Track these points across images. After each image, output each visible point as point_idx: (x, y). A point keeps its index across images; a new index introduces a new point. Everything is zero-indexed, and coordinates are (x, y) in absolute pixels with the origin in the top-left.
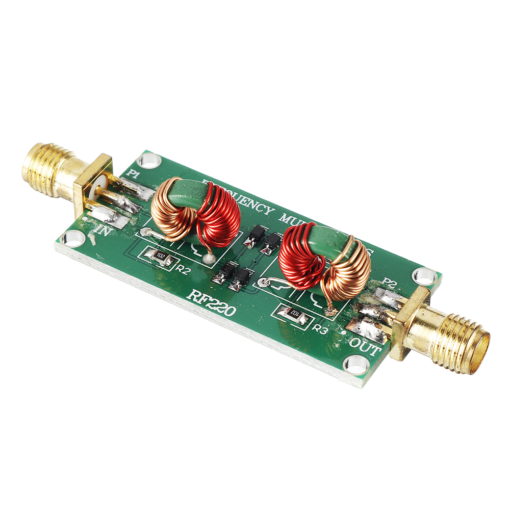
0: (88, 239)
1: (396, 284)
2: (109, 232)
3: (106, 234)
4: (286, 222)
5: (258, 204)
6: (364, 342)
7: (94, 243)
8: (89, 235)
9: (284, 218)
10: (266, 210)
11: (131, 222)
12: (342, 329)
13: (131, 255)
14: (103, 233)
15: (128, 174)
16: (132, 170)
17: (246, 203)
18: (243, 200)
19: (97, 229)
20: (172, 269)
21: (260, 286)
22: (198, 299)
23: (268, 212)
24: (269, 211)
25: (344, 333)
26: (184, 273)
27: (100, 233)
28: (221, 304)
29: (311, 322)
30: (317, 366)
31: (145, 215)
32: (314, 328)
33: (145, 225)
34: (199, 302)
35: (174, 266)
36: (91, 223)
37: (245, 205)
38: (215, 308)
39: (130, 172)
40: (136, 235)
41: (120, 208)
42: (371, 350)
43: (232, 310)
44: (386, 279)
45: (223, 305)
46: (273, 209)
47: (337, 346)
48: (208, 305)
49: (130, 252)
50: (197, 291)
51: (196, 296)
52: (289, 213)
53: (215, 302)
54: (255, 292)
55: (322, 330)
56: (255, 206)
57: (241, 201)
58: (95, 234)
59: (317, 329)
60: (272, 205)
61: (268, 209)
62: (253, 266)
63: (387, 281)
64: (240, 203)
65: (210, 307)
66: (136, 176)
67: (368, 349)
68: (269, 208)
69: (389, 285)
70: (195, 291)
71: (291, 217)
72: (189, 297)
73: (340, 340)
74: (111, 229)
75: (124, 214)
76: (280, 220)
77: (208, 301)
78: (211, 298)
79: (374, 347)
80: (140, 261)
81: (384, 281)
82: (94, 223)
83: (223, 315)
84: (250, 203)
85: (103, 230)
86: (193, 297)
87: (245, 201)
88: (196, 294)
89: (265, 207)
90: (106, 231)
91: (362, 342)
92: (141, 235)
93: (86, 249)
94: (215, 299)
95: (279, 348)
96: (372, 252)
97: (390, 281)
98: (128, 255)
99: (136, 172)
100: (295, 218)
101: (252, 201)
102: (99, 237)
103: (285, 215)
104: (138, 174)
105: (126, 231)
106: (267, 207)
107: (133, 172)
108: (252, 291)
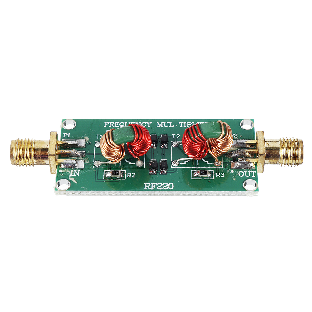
0: (70, 181)
1: (237, 135)
2: (79, 172)
3: (78, 174)
4: (162, 126)
5: (141, 123)
6: (245, 172)
7: (76, 182)
8: (70, 179)
9: (159, 125)
11: (86, 162)
12: (230, 170)
13: (99, 180)
14: (76, 174)
15: (64, 137)
16: (64, 134)
19: (72, 174)
20: (125, 177)
21: (175, 166)
22: (150, 187)
23: (149, 126)
24: (149, 125)
25: (232, 171)
26: (133, 177)
27: (75, 175)
28: (163, 184)
29: (213, 173)
30: (232, 194)
31: (89, 155)
32: (217, 175)
33: (94, 160)
34: (152, 189)
35: (125, 175)
36: (66, 172)
38: (162, 188)
39: (64, 135)
40: (93, 168)
41: (74, 157)
42: (252, 174)
43: (171, 185)
45: (165, 185)
46: (151, 123)
47: (234, 179)
48: (158, 188)
49: (97, 178)
50: (147, 183)
51: (148, 186)
52: (160, 121)
53: (160, 185)
54: (175, 170)
55: (221, 175)
58: (72, 177)
59: (219, 176)
60: (148, 121)
61: (148, 124)
62: (163, 157)
65: (160, 189)
67: (250, 174)
68: (148, 123)
69: (234, 137)
70: (145, 184)
71: (162, 123)
72: (145, 188)
73: (234, 176)
74: (79, 171)
75: (79, 159)
76: (158, 127)
77: (156, 186)
78: (156, 184)
79: (251, 172)
80: (106, 181)
82: (68, 171)
83: (168, 190)
85: (75, 173)
86: (147, 187)
88: (147, 185)
89: (145, 123)
90: (77, 173)
91: (244, 172)
92: (96, 167)
93: (73, 187)
94: (159, 183)
95: (207, 194)
97: (233, 135)
98: (97, 180)
99: (67, 134)
100: (164, 123)
102: (76, 177)
103: (158, 123)
104: (69, 134)
105: (87, 168)
106: (147, 123)
107: (66, 134)
108: (173, 171)
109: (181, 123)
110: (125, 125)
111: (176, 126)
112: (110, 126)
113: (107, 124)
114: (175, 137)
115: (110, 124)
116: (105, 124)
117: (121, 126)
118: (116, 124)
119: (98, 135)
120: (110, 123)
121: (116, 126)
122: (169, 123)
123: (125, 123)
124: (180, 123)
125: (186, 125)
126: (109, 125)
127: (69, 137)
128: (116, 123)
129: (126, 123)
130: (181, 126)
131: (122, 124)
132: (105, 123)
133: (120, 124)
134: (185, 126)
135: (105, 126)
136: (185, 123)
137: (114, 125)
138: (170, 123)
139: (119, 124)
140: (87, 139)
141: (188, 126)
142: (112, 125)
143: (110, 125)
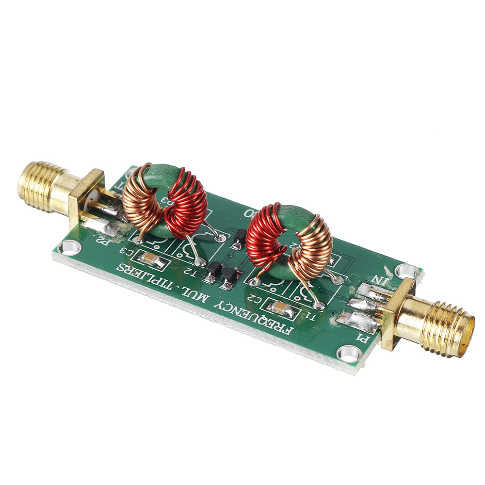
1: (97, 241)
2: (374, 279)
3: (376, 277)
4: (202, 294)
5: (231, 311)
7: (385, 268)
8: (392, 275)
9: (204, 298)
10: (223, 306)
11: (354, 288)
13: (349, 259)
14: (379, 278)
15: (368, 338)
16: (365, 342)
17: (244, 312)
18: (247, 315)
19: (385, 281)
21: (223, 235)
23: (221, 303)
24: (220, 305)
26: (296, 244)
27: (382, 278)
31: (343, 297)
33: (341, 287)
36: (393, 287)
37: (244, 310)
39: (366, 340)
40: (347, 277)
43: (247, 215)
44: (106, 245)
46: (215, 306)
49: (349, 261)
52: (199, 303)
54: (227, 230)
55: (166, 201)
56: (234, 309)
57: (248, 314)
58: (387, 277)
59: (170, 201)
60: (217, 311)
61: (220, 306)
62: (232, 252)
63: (105, 243)
64: (249, 312)
66: (359, 337)
68: (220, 308)
69: (104, 239)
71: (197, 299)
74: (372, 281)
75: (363, 297)
76: (208, 296)
80: (339, 253)
81: (108, 243)
82: (390, 287)
84: (239, 312)
85: (380, 280)
87: (244, 314)
89: (224, 309)
90: (377, 279)
92: (342, 277)
93: (393, 264)
96: (117, 269)
97: (102, 242)
99: (361, 340)
100: (193, 298)
101: (237, 314)
102: (382, 274)
103: (203, 302)
104: (358, 339)
105: (358, 280)
106: (222, 308)
107: (363, 340)
108: (231, 230)
109: (167, 288)
110: (258, 319)
111: (178, 287)
112: (284, 325)
113: (287, 330)
114: (192, 272)
115: (281, 328)
116: (289, 331)
117: (266, 319)
118: (272, 325)
119: (312, 320)
120: (280, 331)
121: (275, 322)
122: (187, 294)
123: (257, 321)
124: (169, 288)
125: (162, 281)
126: (285, 329)
127: (360, 335)
128: (271, 327)
129: (255, 321)
130: (171, 283)
131: (262, 321)
132: (288, 334)
133: (266, 322)
134: (166, 281)
135: (292, 328)
136: (161, 286)
137: (276, 324)
138: (184, 294)
139: (268, 323)
140: (332, 320)
141: (160, 280)
142: (278, 326)
143: (283, 327)
